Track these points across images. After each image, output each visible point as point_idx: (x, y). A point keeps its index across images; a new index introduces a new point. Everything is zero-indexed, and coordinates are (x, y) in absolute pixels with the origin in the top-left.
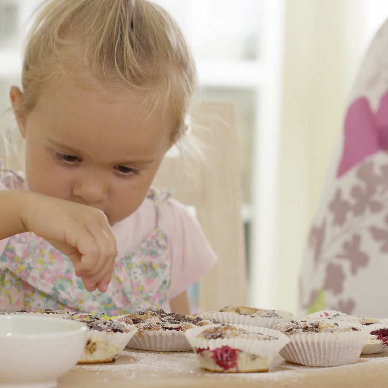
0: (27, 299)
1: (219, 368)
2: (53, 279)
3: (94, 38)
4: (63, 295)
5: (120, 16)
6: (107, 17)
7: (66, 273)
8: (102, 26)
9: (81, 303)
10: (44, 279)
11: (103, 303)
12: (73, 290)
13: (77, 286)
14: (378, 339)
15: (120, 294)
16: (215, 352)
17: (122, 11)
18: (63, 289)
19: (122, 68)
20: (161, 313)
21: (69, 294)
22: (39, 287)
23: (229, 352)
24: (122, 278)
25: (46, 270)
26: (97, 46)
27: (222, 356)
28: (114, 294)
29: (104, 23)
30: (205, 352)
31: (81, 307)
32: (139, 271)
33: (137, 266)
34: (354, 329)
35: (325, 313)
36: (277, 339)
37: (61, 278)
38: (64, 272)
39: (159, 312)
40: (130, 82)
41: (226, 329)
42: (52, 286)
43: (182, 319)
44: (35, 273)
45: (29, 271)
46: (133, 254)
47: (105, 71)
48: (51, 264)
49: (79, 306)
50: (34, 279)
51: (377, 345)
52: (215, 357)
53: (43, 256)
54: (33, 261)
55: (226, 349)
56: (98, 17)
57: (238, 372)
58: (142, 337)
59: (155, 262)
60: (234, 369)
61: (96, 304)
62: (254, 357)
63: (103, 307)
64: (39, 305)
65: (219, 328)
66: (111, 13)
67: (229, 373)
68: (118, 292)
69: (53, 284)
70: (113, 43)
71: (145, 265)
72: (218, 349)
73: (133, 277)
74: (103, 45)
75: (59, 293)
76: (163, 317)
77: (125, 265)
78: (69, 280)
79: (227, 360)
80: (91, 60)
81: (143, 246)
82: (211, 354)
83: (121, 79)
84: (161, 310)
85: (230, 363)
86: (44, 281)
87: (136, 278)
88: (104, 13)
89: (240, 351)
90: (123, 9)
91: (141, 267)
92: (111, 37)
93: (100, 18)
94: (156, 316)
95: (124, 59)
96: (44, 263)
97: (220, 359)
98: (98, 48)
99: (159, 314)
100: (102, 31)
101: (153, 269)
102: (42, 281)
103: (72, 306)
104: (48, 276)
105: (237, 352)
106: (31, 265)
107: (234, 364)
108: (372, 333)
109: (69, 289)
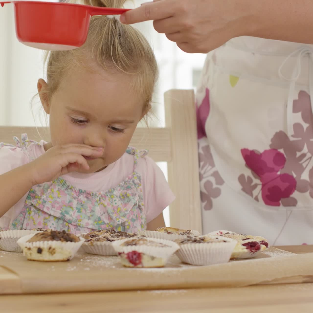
0: (46, 221)
1: (131, 265)
2: (61, 207)
3: (97, 42)
4: (68, 217)
5: (111, 30)
6: (104, 30)
7: (69, 203)
8: (101, 36)
9: (80, 221)
10: (54, 208)
11: (95, 221)
12: (74, 213)
13: (77, 211)
14: (247, 248)
15: (106, 214)
16: (128, 254)
17: (112, 27)
18: (68, 214)
19: (116, 60)
20: (111, 231)
21: (71, 216)
22: (52, 213)
23: (137, 255)
24: (106, 204)
25: (56, 202)
26: (99, 47)
27: (132, 257)
28: (102, 215)
29: (102, 33)
30: (122, 255)
31: (81, 224)
32: (117, 199)
33: (117, 197)
34: (225, 241)
35: (220, 232)
36: (171, 247)
37: (66, 206)
38: (67, 202)
39: (110, 231)
40: (121, 68)
41: (139, 240)
42: (60, 212)
43: (124, 235)
44: (48, 205)
45: (44, 204)
46: (114, 189)
47: (105, 62)
48: (59, 198)
49: (79, 223)
50: (48, 208)
51: (244, 253)
52: (128, 257)
53: (53, 193)
54: (46, 197)
55: (134, 253)
56: (98, 30)
57: (143, 267)
58: (93, 246)
59: (129, 192)
60: (140, 266)
61: (91, 222)
62: (153, 258)
63: (95, 223)
64: (53, 224)
65: (135, 240)
66: (106, 29)
67: (138, 267)
68: (105, 213)
69: (61, 210)
70: (109, 45)
71: (123, 196)
72: (130, 253)
73: (114, 203)
74: (102, 46)
75: (65, 216)
76: (112, 233)
77: (109, 196)
78: (71, 207)
79: (136, 260)
80: (96, 56)
81: (122, 184)
82: (126, 256)
83: (115, 67)
84: (112, 229)
85: (138, 262)
86: (55, 209)
87: (116, 203)
88: (101, 28)
89: (144, 254)
90: (114, 26)
91: (120, 197)
92: (107, 41)
93: (99, 31)
94: (108, 233)
95: (116, 54)
96: (54, 198)
97: (131, 259)
98: (100, 48)
99: (110, 232)
100: (101, 38)
101: (128, 197)
102: (53, 209)
103: (75, 224)
104: (57, 205)
105: (142, 255)
106: (45, 200)
107: (140, 263)
108: (244, 245)
109: (71, 213)
